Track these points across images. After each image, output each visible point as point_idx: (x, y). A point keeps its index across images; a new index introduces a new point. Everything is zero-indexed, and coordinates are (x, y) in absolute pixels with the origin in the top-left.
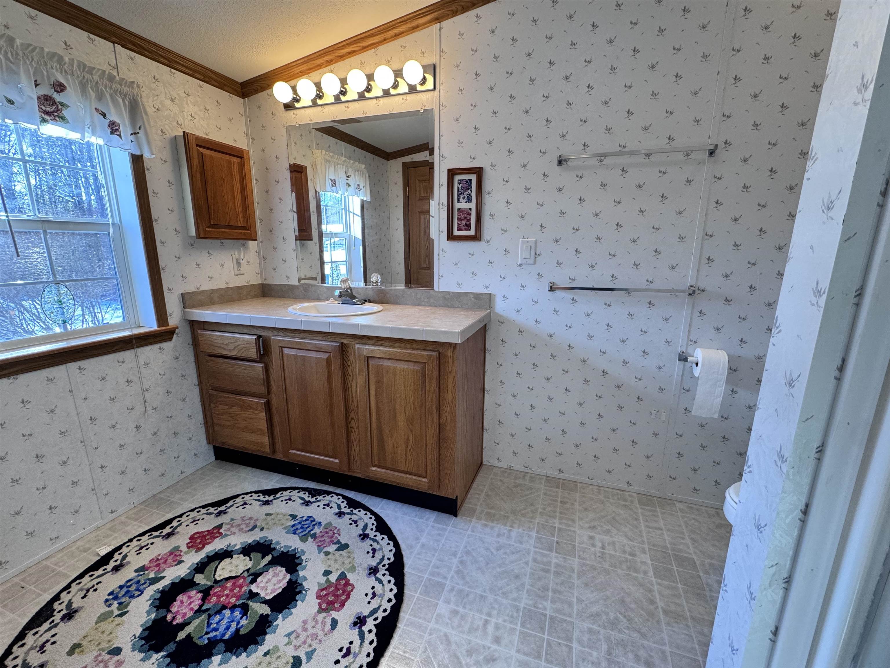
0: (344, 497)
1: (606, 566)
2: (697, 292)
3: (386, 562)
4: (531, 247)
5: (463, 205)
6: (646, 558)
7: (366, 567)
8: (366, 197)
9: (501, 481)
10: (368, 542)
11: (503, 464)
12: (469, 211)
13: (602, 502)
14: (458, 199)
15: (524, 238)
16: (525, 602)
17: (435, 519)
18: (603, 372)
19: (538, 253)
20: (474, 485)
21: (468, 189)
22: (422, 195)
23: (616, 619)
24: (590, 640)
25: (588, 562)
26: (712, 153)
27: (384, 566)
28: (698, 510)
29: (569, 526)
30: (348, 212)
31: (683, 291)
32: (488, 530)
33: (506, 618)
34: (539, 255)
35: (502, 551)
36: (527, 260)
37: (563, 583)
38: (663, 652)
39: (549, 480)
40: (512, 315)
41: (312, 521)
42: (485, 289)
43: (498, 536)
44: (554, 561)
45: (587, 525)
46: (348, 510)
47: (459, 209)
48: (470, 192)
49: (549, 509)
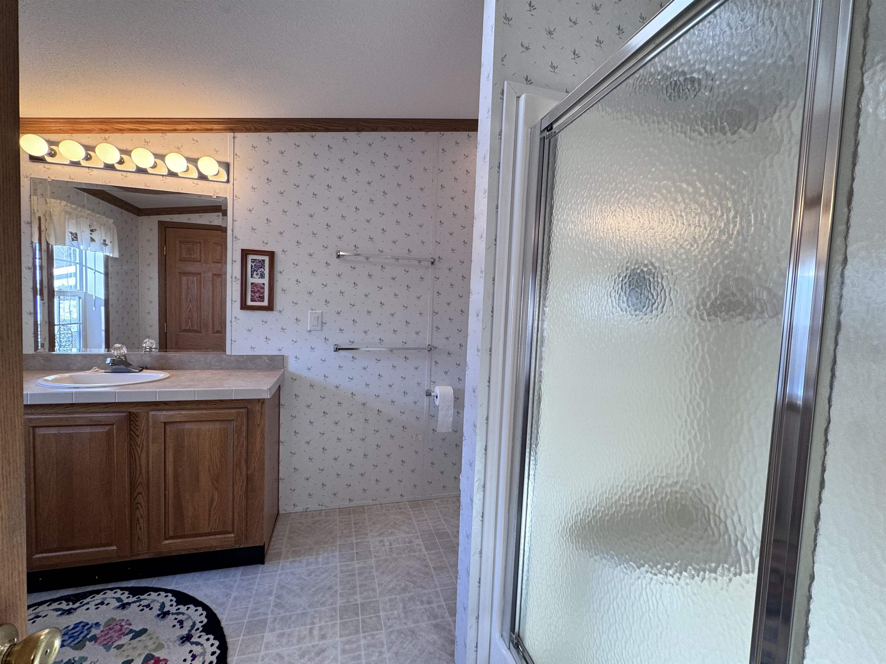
0: (122, 589)
1: (394, 555)
2: (433, 349)
3: (199, 625)
4: (318, 317)
5: (257, 280)
6: (420, 541)
7: (177, 638)
8: (113, 254)
9: (300, 523)
10: (171, 617)
11: (299, 509)
12: (263, 286)
13: (385, 515)
14: (252, 275)
15: (312, 310)
16: (340, 602)
17: (242, 573)
18: (378, 411)
19: (324, 322)
20: (275, 534)
21: (262, 267)
22: (184, 256)
23: (407, 586)
24: (390, 606)
25: (382, 558)
26: (432, 263)
27: (198, 629)
28: (447, 501)
29: (364, 538)
30: (84, 268)
31: (424, 349)
32: (296, 564)
33: (327, 619)
34: (325, 323)
35: (313, 574)
36: (316, 327)
37: (366, 578)
38: (437, 592)
39: (341, 510)
40: (304, 373)
41: (84, 626)
42: (279, 352)
43: (307, 565)
44: (357, 566)
45: (377, 534)
46: (132, 599)
47: (252, 284)
48: (263, 270)
49: (346, 532)
